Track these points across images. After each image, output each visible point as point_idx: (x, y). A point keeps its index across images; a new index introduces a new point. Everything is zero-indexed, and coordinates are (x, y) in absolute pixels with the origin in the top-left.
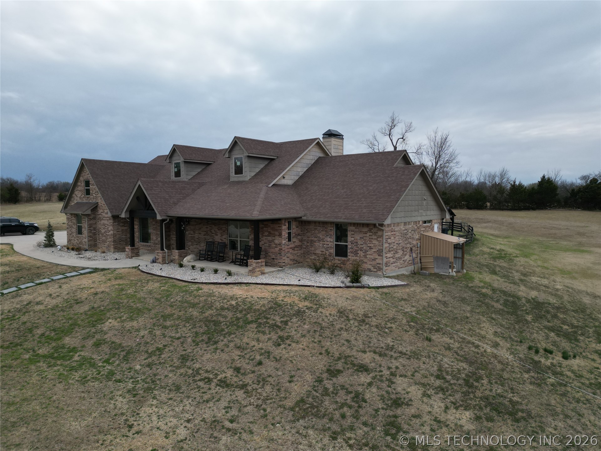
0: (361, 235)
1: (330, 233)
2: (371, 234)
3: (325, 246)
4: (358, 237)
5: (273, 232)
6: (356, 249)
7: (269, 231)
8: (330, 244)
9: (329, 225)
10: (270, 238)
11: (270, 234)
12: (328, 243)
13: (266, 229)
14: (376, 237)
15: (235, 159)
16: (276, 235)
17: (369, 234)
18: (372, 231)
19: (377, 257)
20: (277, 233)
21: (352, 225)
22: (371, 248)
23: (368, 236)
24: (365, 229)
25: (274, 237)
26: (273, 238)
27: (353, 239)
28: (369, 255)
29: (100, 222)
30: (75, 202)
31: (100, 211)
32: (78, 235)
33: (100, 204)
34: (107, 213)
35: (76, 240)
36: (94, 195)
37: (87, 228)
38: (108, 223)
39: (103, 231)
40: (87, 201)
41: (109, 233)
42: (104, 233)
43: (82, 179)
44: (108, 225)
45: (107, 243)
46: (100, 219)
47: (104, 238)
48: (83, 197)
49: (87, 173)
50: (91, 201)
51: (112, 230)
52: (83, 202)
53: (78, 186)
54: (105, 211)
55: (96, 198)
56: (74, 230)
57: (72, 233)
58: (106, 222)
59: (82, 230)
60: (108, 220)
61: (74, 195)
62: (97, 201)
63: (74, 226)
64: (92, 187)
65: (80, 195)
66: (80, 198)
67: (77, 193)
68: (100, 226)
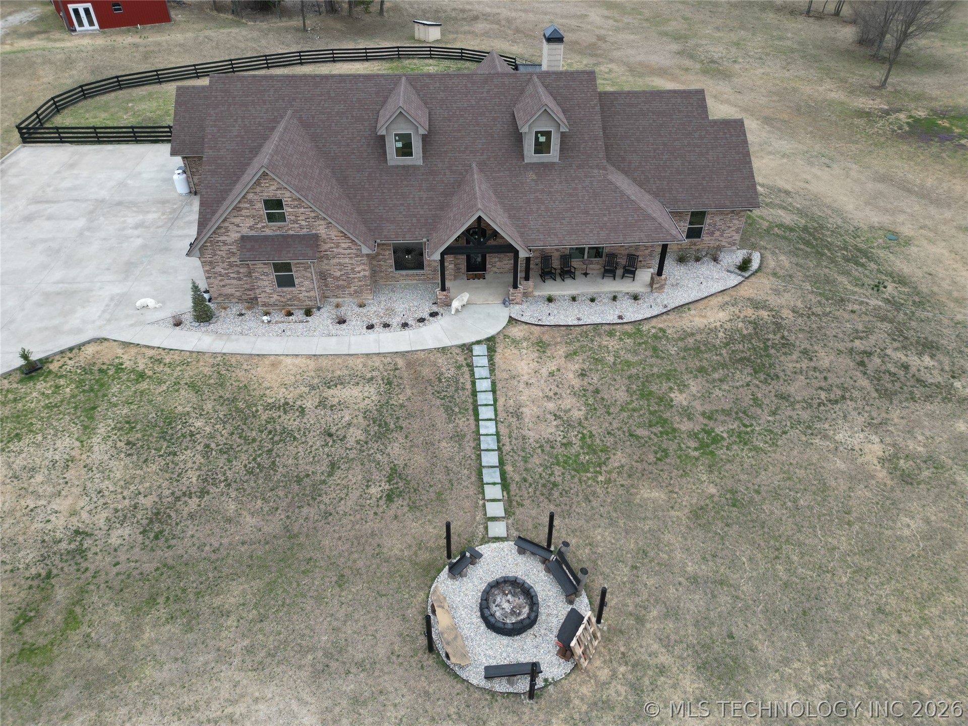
6: (712, 229)
15: (537, 133)
22: (729, 227)
29: (326, 261)
30: (234, 236)
31: (327, 246)
32: (280, 289)
33: (324, 236)
34: (350, 248)
35: (275, 296)
36: (303, 223)
37: (314, 278)
38: (353, 261)
39: (338, 274)
40: (278, 233)
41: (358, 275)
42: (342, 275)
43: (256, 197)
44: (352, 264)
45: (352, 289)
46: (327, 257)
47: (341, 283)
48: (263, 227)
49: (273, 188)
50: (291, 232)
51: (364, 270)
52: (263, 234)
53: (240, 209)
54: (343, 245)
55: (310, 227)
56: (266, 283)
57: (259, 287)
58: (347, 260)
59: (296, 281)
60: (351, 258)
61: (226, 224)
62: (314, 232)
63: (263, 277)
64: (296, 210)
65: (252, 223)
66: (251, 228)
67: (237, 220)
68: (327, 267)
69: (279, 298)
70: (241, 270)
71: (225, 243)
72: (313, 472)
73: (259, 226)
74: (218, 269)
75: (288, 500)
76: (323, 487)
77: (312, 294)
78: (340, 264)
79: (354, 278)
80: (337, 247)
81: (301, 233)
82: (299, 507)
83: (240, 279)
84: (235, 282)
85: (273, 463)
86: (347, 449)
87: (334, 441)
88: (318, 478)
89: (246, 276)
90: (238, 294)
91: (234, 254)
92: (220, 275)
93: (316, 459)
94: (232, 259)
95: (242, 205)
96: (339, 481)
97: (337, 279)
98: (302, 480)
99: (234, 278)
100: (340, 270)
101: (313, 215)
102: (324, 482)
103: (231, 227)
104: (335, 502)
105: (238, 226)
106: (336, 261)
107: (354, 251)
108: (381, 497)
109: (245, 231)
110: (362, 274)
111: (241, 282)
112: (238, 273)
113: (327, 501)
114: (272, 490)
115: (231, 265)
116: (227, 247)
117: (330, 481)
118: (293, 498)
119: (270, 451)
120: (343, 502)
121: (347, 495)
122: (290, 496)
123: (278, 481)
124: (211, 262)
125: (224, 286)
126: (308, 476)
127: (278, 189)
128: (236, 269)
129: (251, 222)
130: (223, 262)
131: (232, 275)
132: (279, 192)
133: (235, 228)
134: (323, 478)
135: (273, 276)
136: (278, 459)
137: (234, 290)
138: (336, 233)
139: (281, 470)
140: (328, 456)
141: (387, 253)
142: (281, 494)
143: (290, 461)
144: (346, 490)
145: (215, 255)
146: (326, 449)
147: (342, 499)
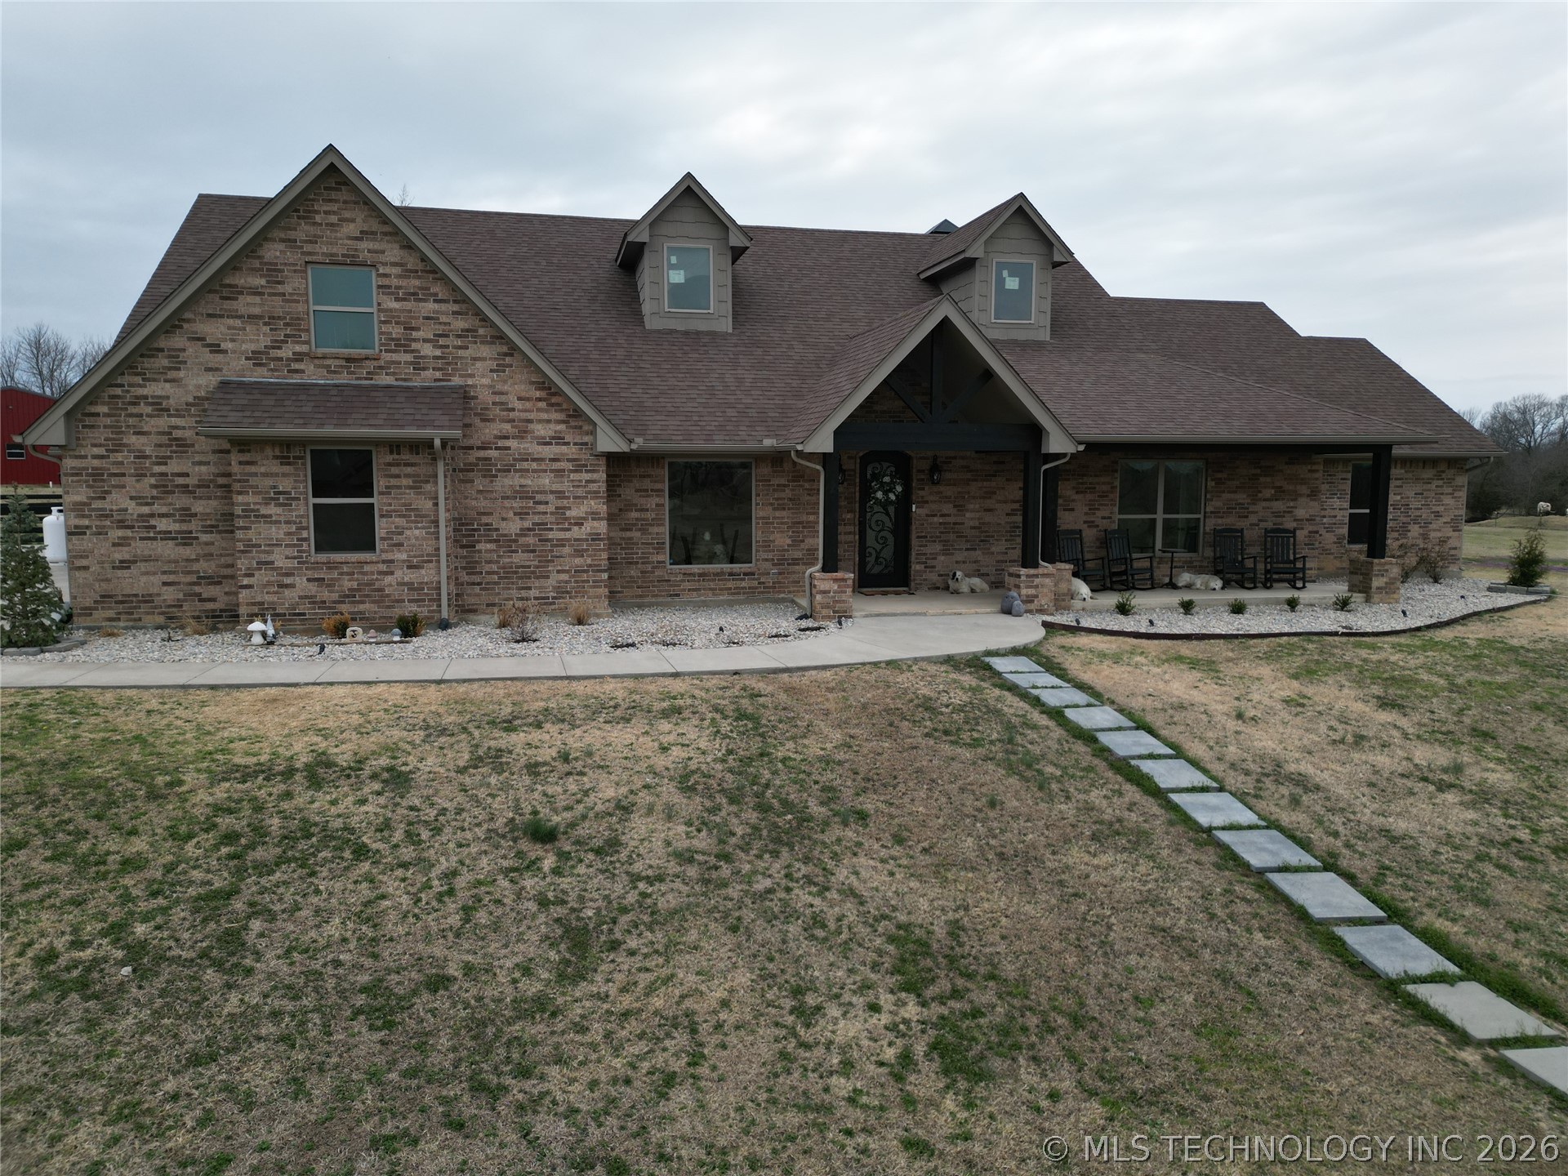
0: (1418, 488)
1: (1341, 487)
2: (1440, 483)
3: (1325, 520)
4: (1410, 491)
5: (1291, 487)
6: (1405, 520)
7: (1278, 484)
8: (1340, 514)
9: (1340, 467)
10: (1279, 506)
11: (1280, 493)
12: (1333, 513)
13: (1268, 479)
14: (1450, 490)
15: (1001, 266)
16: (1301, 495)
17: (1436, 483)
18: (1444, 476)
19: (1451, 534)
20: (1304, 490)
21: (1399, 466)
22: (1438, 515)
23: (1434, 487)
24: (1428, 473)
25: (1295, 500)
26: (1292, 504)
27: (1399, 498)
28: (1434, 530)
29: (480, 483)
30: (198, 381)
31: (490, 431)
32: (323, 557)
33: (485, 397)
34: (558, 439)
35: (301, 583)
36: (428, 350)
37: (443, 516)
38: (565, 486)
39: (513, 527)
40: (343, 379)
41: (576, 532)
42: (525, 532)
43: (292, 257)
44: (560, 494)
45: (552, 582)
46: (488, 470)
47: (519, 558)
48: (299, 357)
49: (350, 229)
50: (386, 380)
51: (595, 515)
52: (296, 380)
53: (234, 293)
54: (541, 430)
55: (446, 363)
56: (277, 533)
57: (250, 546)
58: (546, 481)
59: (381, 527)
60: (559, 473)
61: (177, 341)
62: (456, 381)
63: (272, 510)
64: (408, 305)
65: (264, 341)
66: (257, 358)
67: (214, 330)
68: (482, 504)
69: (313, 588)
70: (199, 507)
71: (160, 407)
72: (468, 969)
73: (286, 352)
74: (119, 501)
75: (308, 1111)
76: (536, 1029)
77: (426, 574)
78: (523, 494)
79: (561, 543)
80: (522, 434)
81: (416, 383)
82: (383, 1144)
83: (186, 539)
84: (167, 549)
85: (233, 940)
86: (635, 878)
87: (563, 856)
88: (500, 988)
89: (209, 529)
90: (170, 595)
91: (182, 446)
92: (122, 524)
93: (482, 917)
94: (173, 467)
95: (240, 280)
96: (627, 1002)
97: (508, 544)
98: (404, 1004)
99: (167, 536)
100: (522, 514)
101: (460, 324)
102: (541, 1006)
103: (192, 349)
104: (628, 1096)
105: (216, 349)
106: (513, 481)
107: (570, 451)
108: (906, 1058)
109: (236, 367)
110: (588, 527)
111: (188, 552)
112: (187, 515)
113: (578, 1095)
114: (195, 1061)
115: (165, 487)
116: (163, 422)
117: (577, 1000)
118: (343, 1094)
119: (212, 902)
120: (682, 1095)
121: (696, 1059)
122: (321, 1088)
123: (248, 1017)
124: (97, 475)
125: (125, 565)
126: (438, 983)
127: (365, 235)
128: (180, 501)
129: (258, 338)
130: (140, 476)
131: (163, 525)
132: (364, 245)
133: (207, 357)
134: (530, 987)
135: (305, 506)
136: (256, 925)
137: (158, 579)
138: (522, 389)
139: (272, 961)
140: (543, 903)
141: (652, 502)
142: (261, 1078)
143: (333, 929)
144: (681, 1039)
145: (118, 447)
146: (529, 883)
147: (670, 1080)
